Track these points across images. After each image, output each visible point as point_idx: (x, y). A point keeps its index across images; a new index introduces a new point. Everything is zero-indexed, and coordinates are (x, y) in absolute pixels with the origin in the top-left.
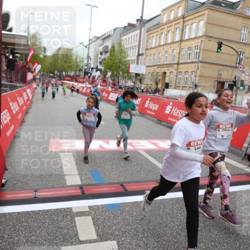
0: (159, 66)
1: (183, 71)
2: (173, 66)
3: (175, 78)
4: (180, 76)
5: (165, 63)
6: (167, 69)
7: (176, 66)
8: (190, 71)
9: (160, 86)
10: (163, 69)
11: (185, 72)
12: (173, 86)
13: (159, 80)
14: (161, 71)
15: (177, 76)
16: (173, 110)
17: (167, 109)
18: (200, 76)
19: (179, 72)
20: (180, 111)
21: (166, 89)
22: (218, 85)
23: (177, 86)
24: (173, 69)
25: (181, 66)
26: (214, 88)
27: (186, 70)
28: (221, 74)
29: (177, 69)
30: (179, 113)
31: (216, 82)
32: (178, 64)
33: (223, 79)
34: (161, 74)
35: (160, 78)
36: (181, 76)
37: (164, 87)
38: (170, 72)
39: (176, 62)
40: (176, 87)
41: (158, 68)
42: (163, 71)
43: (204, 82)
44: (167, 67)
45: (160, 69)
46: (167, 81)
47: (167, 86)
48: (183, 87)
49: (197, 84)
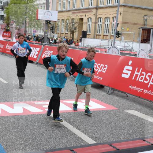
0: (74, 11)
1: (103, 17)
2: (91, 11)
3: (93, 25)
4: (99, 23)
5: (82, 7)
6: (84, 14)
7: (94, 11)
8: (111, 17)
9: (76, 35)
10: (79, 15)
11: (106, 18)
12: (92, 35)
13: (75, 28)
14: (76, 17)
15: (96, 23)
16: (136, 73)
17: (125, 71)
18: (123, 23)
19: (99, 18)
20: (99, 64)
21: (83, 39)
22: (143, 32)
23: (97, 35)
24: (91, 15)
25: (100, 11)
26: (139, 36)
27: (106, 16)
28: (146, 20)
29: (96, 15)
30: (147, 77)
31: (141, 29)
32: (97, 8)
33: (149, 25)
34: (77, 20)
35: (76, 25)
36: (101, 23)
37: (81, 36)
38: (88, 18)
39: (95, 6)
40: (96, 37)
41: (73, 13)
42: (80, 17)
43: (128, 29)
44: (83, 12)
45: (75, 15)
46: (85, 29)
47: (84, 35)
48: (104, 35)
49: (120, 33)
